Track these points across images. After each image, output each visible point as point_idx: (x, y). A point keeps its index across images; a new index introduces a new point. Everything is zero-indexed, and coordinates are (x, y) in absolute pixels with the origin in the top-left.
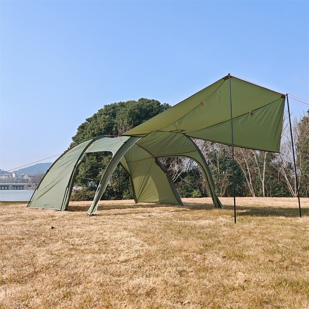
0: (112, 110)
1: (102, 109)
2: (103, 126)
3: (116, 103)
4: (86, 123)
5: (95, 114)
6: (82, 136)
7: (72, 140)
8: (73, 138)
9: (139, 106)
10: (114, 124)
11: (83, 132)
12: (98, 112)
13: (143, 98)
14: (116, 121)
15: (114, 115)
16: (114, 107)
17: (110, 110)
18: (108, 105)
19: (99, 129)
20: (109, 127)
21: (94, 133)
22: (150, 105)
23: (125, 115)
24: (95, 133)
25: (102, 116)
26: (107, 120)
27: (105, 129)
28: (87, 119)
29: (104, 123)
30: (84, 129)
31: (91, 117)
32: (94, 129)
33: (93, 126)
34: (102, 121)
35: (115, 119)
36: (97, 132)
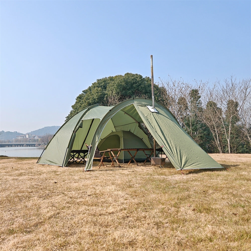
0: (103, 83)
1: (96, 82)
2: (97, 96)
3: (106, 78)
4: (82, 94)
5: (90, 87)
6: (80, 105)
7: (72, 108)
8: (73, 107)
9: (125, 79)
10: (105, 94)
11: (80, 101)
12: (92, 85)
13: (128, 73)
14: (106, 92)
15: (105, 88)
16: (105, 80)
17: (102, 83)
18: (100, 79)
19: (93, 99)
20: (101, 98)
21: (89, 102)
22: (134, 79)
23: (114, 87)
24: (90, 102)
25: (95, 88)
26: (100, 92)
27: (97, 99)
28: (83, 91)
29: (97, 94)
30: (81, 99)
31: (87, 89)
32: (89, 99)
33: (88, 96)
34: (95, 92)
35: (106, 91)
36: (91, 101)
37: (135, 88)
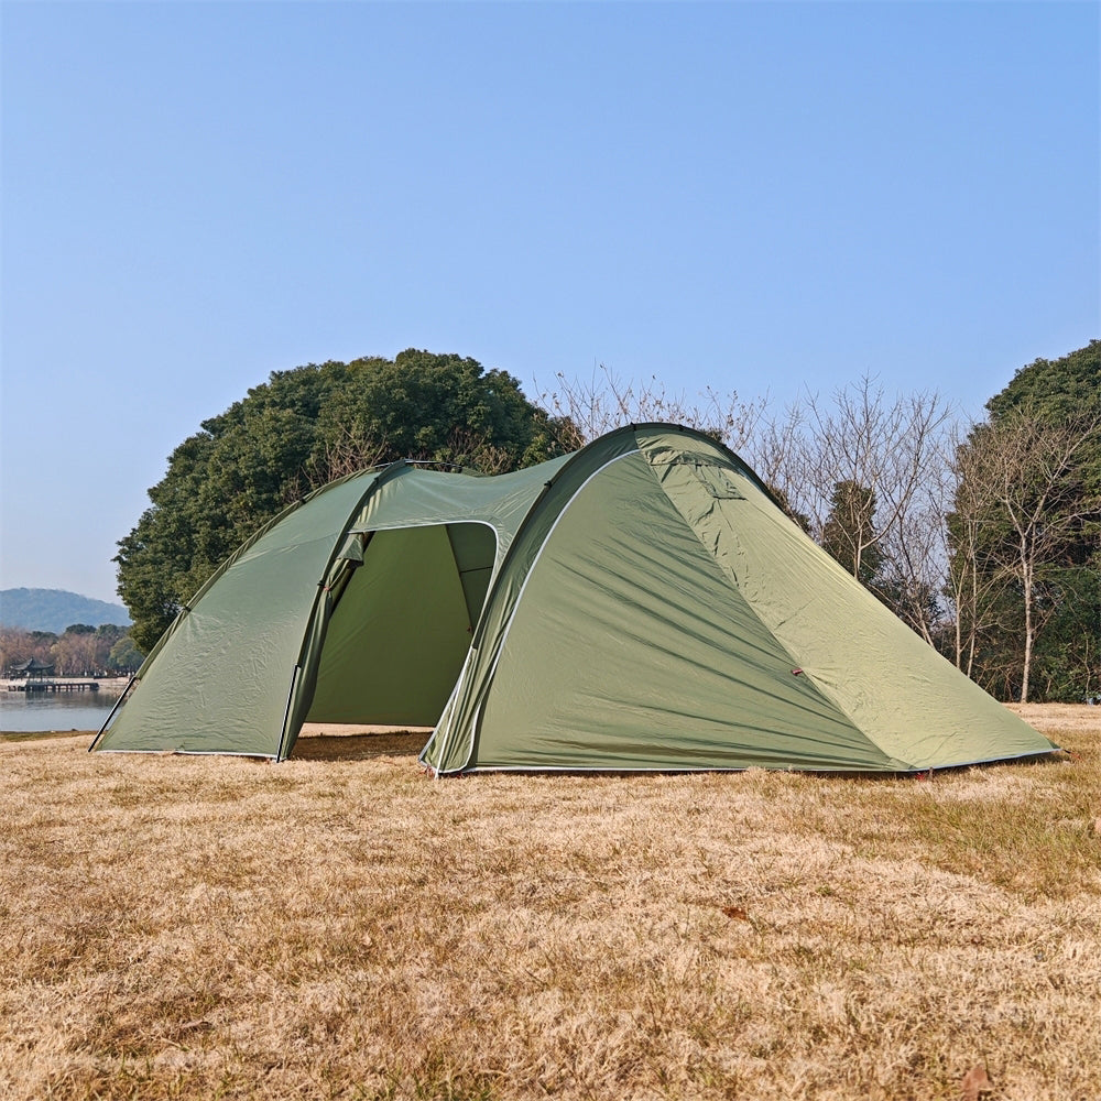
0: (302, 391)
1: (265, 384)
2: (272, 446)
3: (312, 366)
4: (201, 436)
5: (236, 405)
6: (189, 484)
7: (149, 499)
8: (154, 493)
9: (406, 375)
10: (312, 440)
11: (190, 469)
12: (248, 397)
13: (414, 350)
14: (318, 429)
15: (311, 410)
16: (307, 377)
17: (292, 389)
18: (288, 373)
19: (255, 457)
20: (294, 454)
21: (235, 472)
22: (448, 375)
23: (355, 408)
24: (242, 474)
25: (266, 412)
26: (287, 427)
27: (277, 459)
28: (205, 422)
29: (273, 437)
30: (193, 459)
31: (222, 415)
32: (235, 460)
33: (232, 447)
34: (267, 431)
35: (313, 424)
36: (248, 468)
37: (449, 416)
